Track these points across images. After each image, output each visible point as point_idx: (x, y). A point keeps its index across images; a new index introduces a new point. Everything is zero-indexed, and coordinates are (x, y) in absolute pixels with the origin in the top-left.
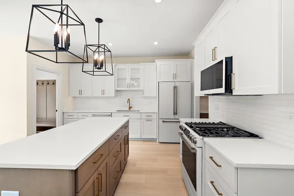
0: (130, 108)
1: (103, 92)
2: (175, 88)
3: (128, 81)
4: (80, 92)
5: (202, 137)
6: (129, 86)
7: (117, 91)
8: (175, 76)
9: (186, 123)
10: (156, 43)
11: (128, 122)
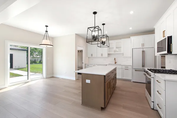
0: (115, 63)
1: (102, 55)
2: (143, 52)
3: (115, 49)
4: (92, 55)
5: (154, 73)
6: (115, 51)
7: (109, 54)
8: (143, 45)
9: (148, 69)
10: (131, 28)
11: (116, 68)
